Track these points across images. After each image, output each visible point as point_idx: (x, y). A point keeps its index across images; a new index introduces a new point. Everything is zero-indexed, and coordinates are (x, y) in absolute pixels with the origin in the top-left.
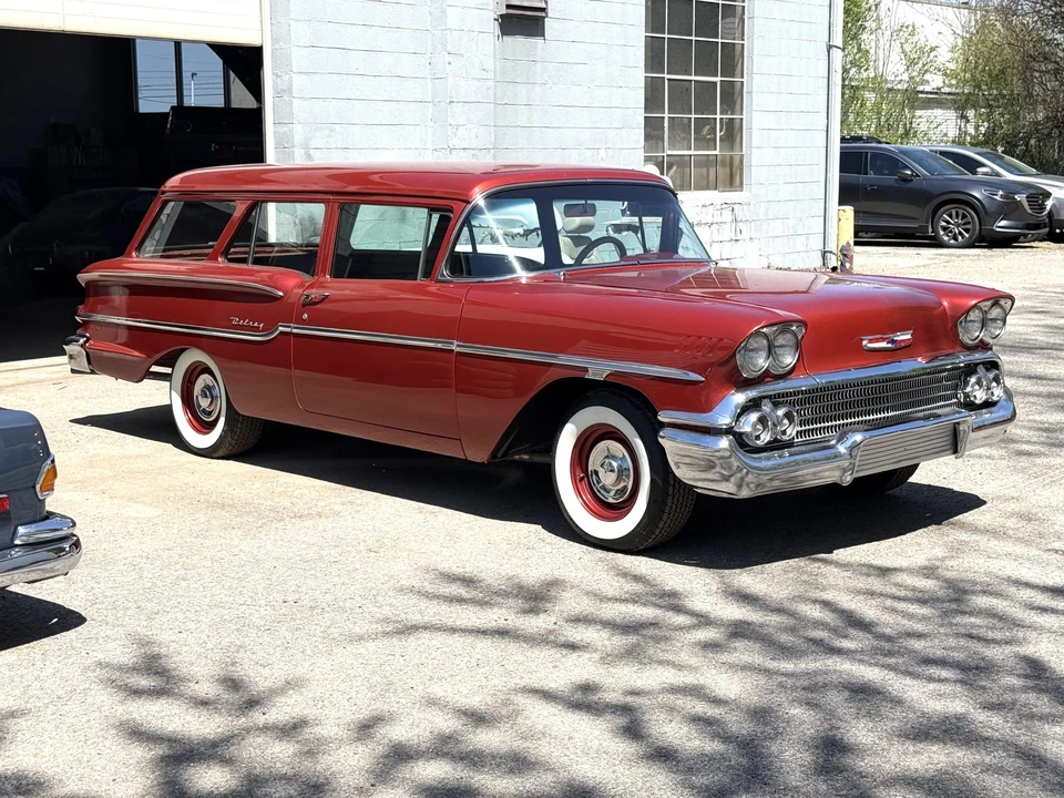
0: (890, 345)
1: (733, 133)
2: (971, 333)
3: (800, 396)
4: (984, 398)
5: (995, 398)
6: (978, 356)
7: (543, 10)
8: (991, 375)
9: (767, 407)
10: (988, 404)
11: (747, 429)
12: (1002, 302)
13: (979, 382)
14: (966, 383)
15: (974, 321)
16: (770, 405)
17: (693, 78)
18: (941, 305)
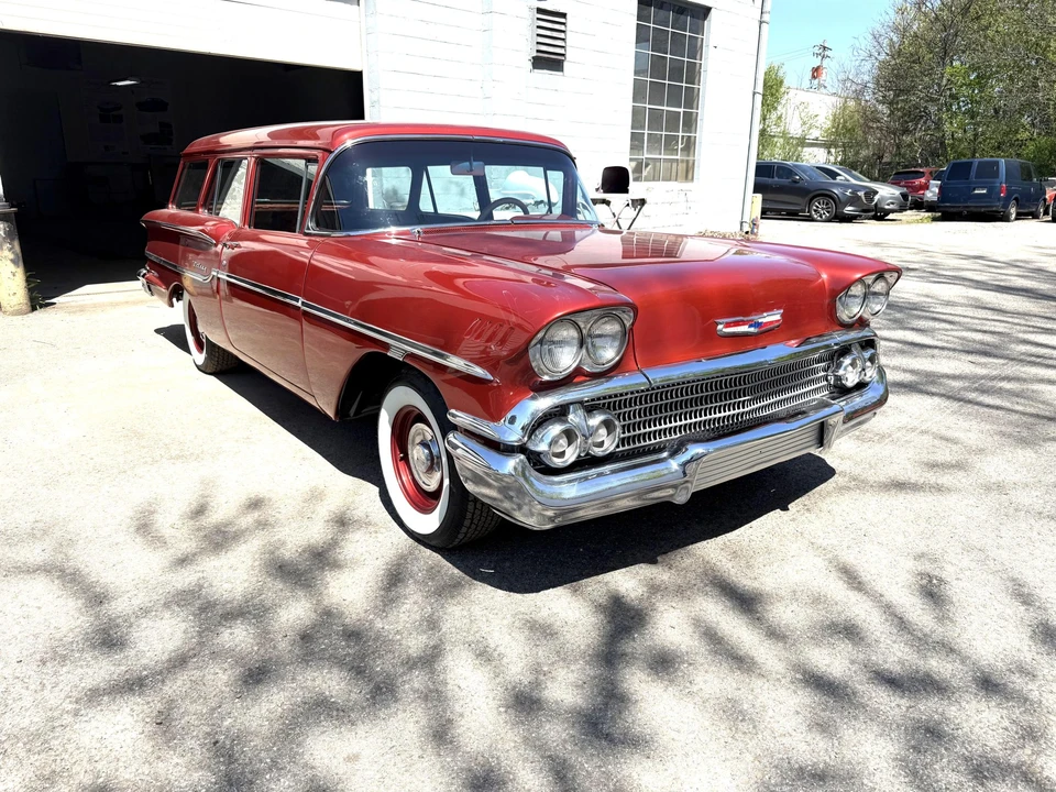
0: (752, 330)
1: (689, 145)
2: (850, 310)
3: (629, 396)
4: (857, 381)
5: (867, 379)
6: (853, 335)
7: (563, 55)
8: (867, 354)
9: (575, 418)
10: (861, 386)
11: (542, 447)
12: (887, 275)
13: (853, 364)
14: (839, 366)
15: (855, 296)
16: (581, 412)
17: (665, 108)
18: (819, 276)
